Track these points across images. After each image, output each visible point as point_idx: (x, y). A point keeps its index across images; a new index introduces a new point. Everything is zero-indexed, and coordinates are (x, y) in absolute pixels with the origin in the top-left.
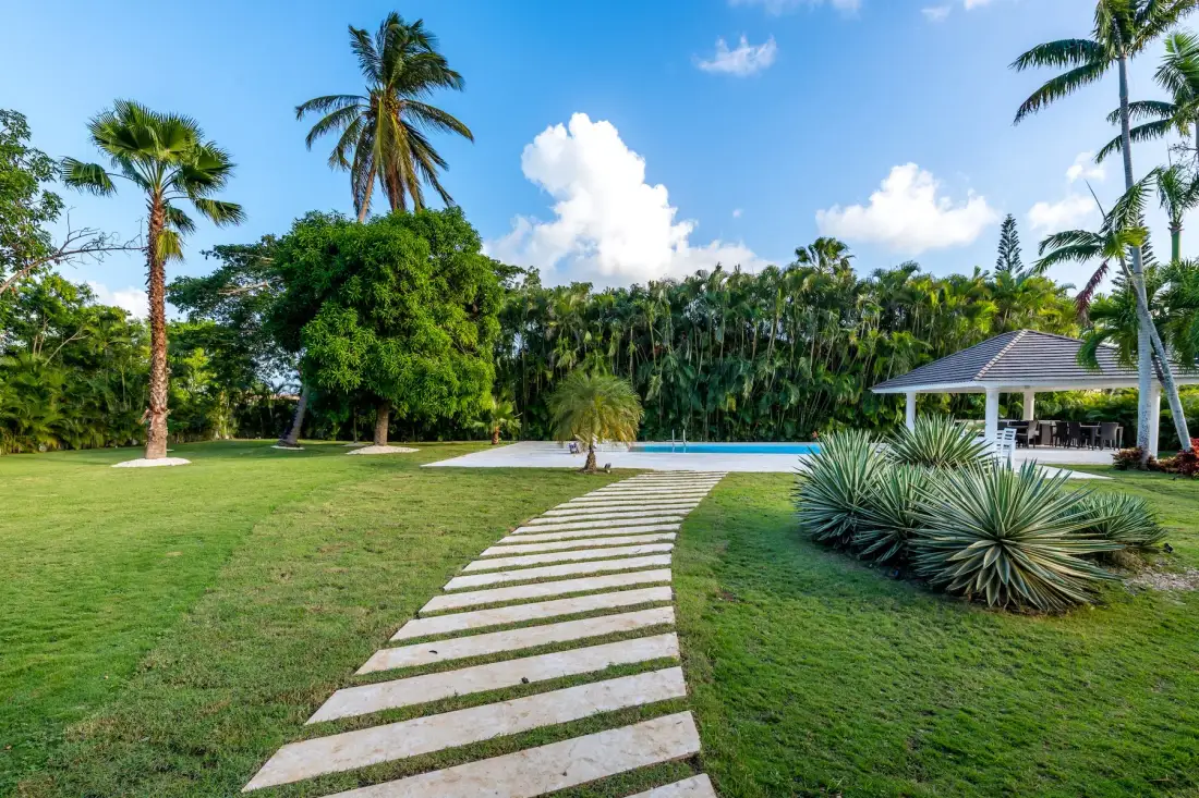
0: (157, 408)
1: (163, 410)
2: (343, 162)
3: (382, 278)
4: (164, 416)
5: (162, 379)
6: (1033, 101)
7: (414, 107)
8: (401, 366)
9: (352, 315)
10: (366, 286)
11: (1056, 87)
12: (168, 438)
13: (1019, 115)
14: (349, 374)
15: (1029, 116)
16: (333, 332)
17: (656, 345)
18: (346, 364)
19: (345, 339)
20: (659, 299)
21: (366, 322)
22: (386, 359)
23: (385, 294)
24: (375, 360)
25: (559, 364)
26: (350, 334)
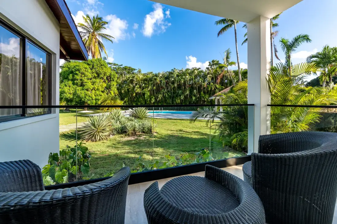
3: (76, 74)
6: (220, 32)
9: (70, 83)
10: (73, 76)
13: (218, 35)
14: (69, 95)
16: (66, 86)
17: (161, 87)
18: (68, 93)
19: (68, 87)
20: (160, 76)
21: (74, 84)
22: (77, 92)
23: (78, 77)
24: (76, 92)
25: (136, 92)
26: (69, 87)
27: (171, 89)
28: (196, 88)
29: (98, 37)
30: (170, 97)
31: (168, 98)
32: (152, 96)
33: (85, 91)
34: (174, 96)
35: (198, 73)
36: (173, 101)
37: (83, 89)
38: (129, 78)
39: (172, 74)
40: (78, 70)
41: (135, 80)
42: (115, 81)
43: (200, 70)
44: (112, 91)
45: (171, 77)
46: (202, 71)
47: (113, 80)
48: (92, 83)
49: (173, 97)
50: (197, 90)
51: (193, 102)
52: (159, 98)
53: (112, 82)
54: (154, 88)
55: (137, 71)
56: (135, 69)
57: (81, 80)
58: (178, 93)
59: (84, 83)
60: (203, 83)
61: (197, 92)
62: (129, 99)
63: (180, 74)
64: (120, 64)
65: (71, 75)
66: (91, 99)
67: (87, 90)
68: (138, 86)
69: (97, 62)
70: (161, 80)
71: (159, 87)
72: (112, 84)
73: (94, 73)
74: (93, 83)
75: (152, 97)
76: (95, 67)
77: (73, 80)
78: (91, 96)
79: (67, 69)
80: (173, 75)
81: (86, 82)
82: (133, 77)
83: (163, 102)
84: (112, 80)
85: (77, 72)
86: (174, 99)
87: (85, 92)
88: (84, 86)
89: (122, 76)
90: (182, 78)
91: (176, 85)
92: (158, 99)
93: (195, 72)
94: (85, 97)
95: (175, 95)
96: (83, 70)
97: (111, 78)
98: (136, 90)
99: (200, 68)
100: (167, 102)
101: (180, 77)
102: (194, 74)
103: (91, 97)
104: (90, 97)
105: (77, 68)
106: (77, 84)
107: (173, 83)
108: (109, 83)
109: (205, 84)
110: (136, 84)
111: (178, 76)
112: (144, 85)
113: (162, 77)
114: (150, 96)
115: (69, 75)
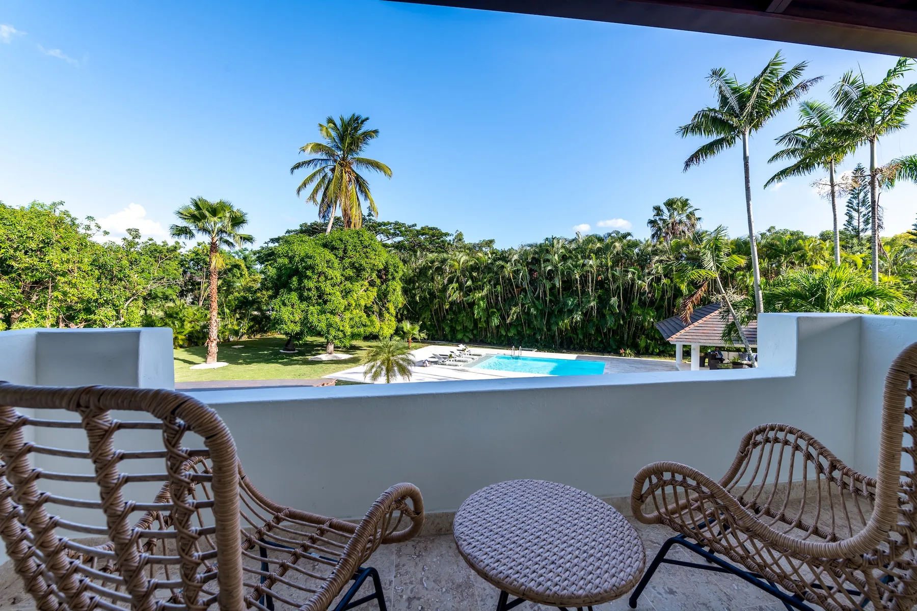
0: (212, 339)
1: (215, 340)
2: (315, 201)
3: (309, 278)
4: (215, 342)
5: (215, 325)
6: (695, 158)
7: (360, 161)
8: (319, 321)
9: (294, 296)
10: (300, 281)
11: (709, 149)
12: (217, 353)
13: (687, 164)
14: (292, 326)
15: (693, 167)
16: (284, 304)
17: (517, 287)
18: (290, 321)
19: (290, 308)
20: (513, 260)
21: (302, 298)
22: (311, 318)
23: (311, 284)
24: (306, 318)
25: (450, 299)
26: (293, 305)
27: (545, 292)
28: (616, 292)
29: (354, 167)
30: (542, 313)
31: (536, 317)
32: (491, 310)
33: (329, 315)
34: (553, 311)
35: (624, 250)
36: (549, 324)
37: (323, 312)
38: (432, 262)
39: (548, 251)
40: (311, 267)
41: (448, 268)
42: (397, 279)
43: (629, 238)
44: (392, 303)
45: (544, 261)
46: (635, 244)
47: (394, 278)
48: (344, 294)
49: (551, 314)
50: (619, 297)
51: (609, 330)
52: (511, 317)
53: (390, 283)
54: (499, 288)
55: (454, 237)
56: (447, 234)
57: (318, 288)
58: (565, 304)
59: (325, 296)
60: (639, 279)
61: (619, 302)
62: (432, 315)
63: (570, 252)
64: (410, 224)
65: (295, 279)
66: (341, 335)
67: (332, 313)
68: (455, 285)
69: (356, 239)
70: (518, 270)
71: (512, 285)
72: (390, 289)
73: (347, 269)
74: (346, 293)
75: (494, 313)
76: (350, 253)
77: (300, 290)
78: (341, 328)
79: (286, 261)
80: (550, 257)
81: (330, 294)
82: (444, 261)
83: (522, 325)
84: (390, 277)
85: (309, 273)
86: (553, 320)
87: (327, 319)
88: (325, 302)
89: (415, 256)
90: (576, 266)
91: (558, 283)
92: (509, 319)
93: (615, 247)
94: (328, 331)
95: (555, 310)
96: (322, 267)
97: (388, 271)
98: (450, 297)
99: (629, 234)
100: (532, 326)
101: (569, 263)
102: (612, 252)
103: (342, 331)
104: (339, 330)
105: (309, 262)
106: (308, 299)
107: (550, 276)
108: (384, 287)
109: (644, 284)
110: (451, 281)
111: (564, 258)
112: (469, 283)
113: (519, 262)
114: (486, 310)
115: (290, 277)
